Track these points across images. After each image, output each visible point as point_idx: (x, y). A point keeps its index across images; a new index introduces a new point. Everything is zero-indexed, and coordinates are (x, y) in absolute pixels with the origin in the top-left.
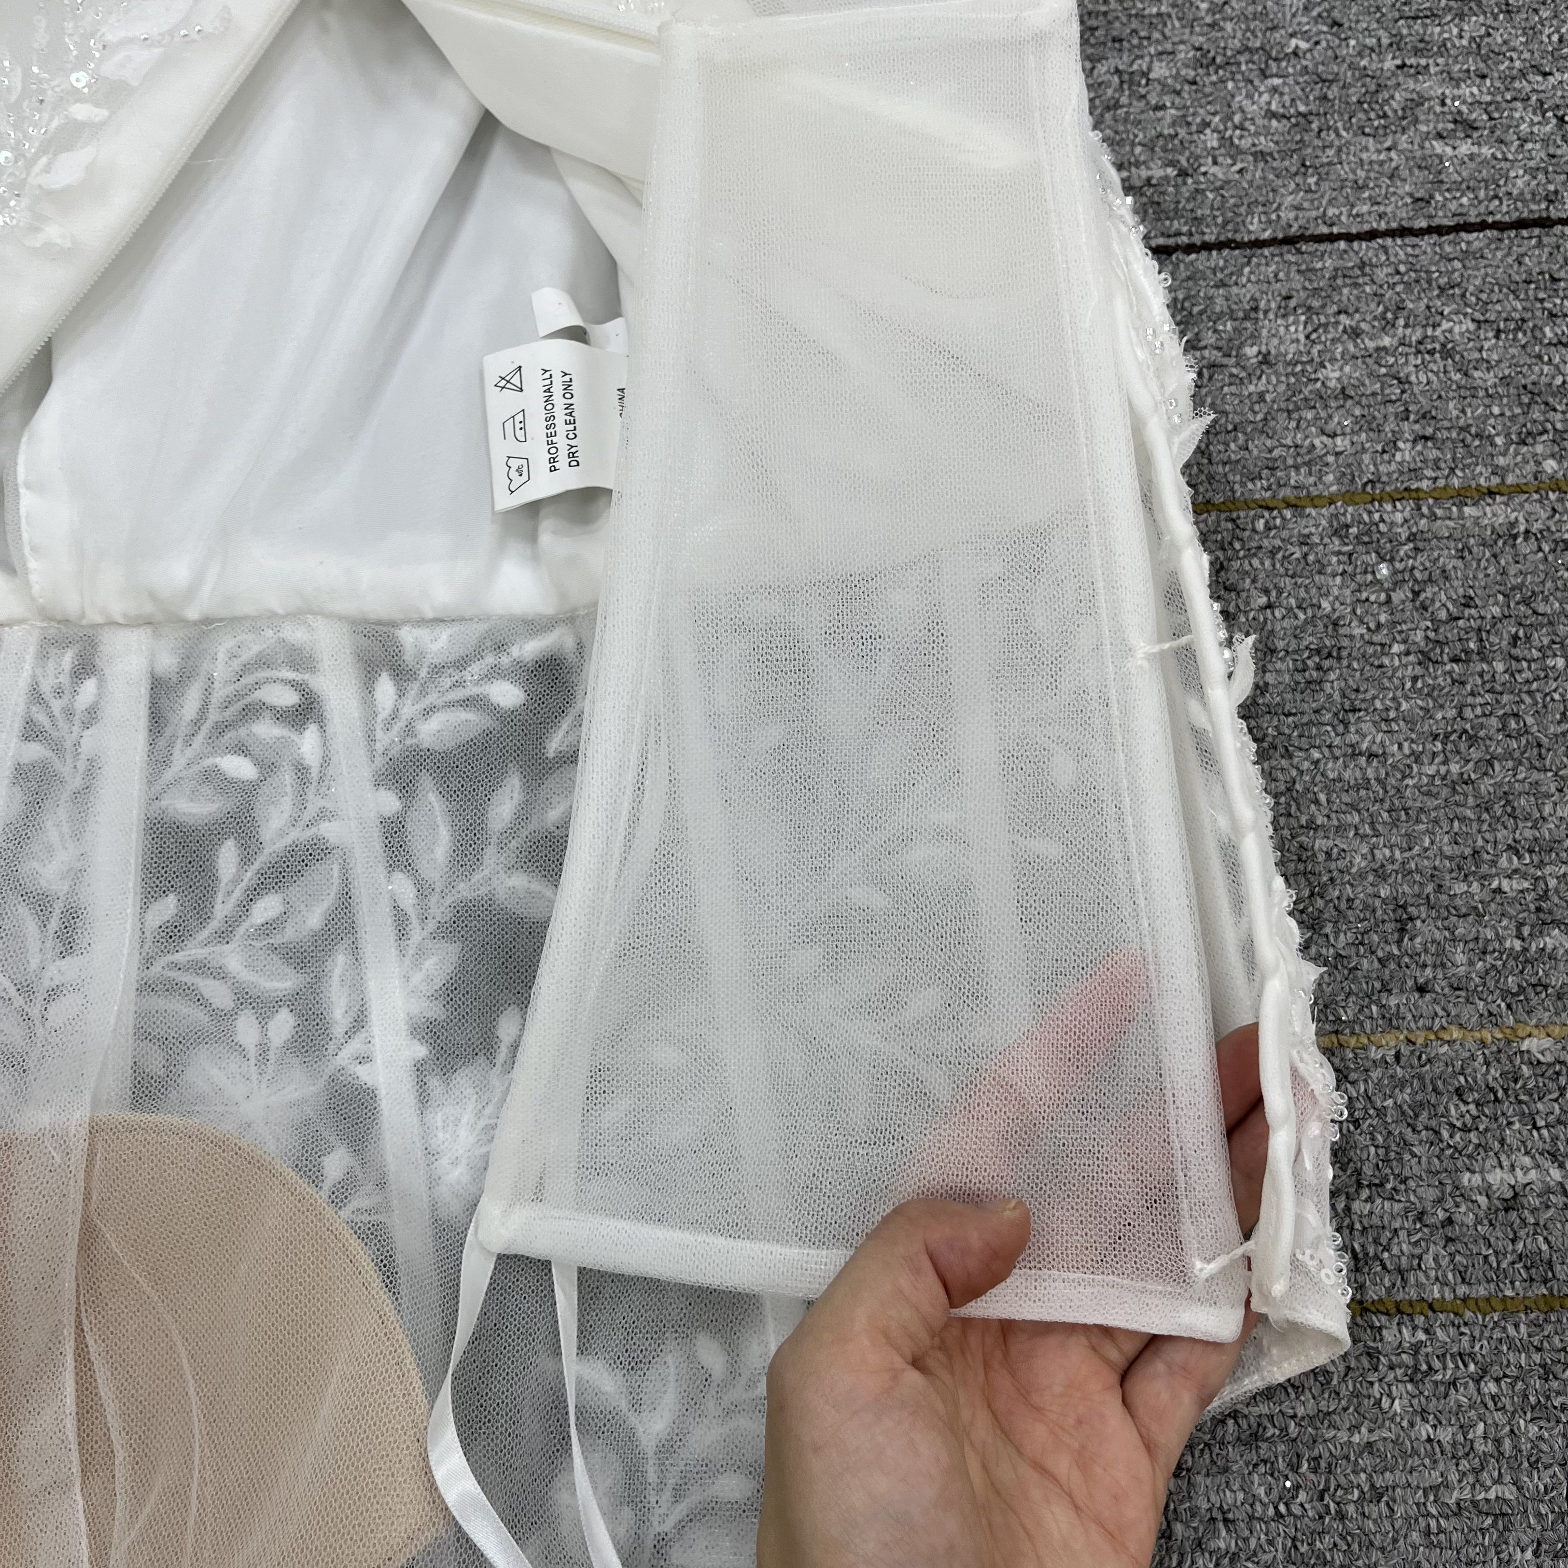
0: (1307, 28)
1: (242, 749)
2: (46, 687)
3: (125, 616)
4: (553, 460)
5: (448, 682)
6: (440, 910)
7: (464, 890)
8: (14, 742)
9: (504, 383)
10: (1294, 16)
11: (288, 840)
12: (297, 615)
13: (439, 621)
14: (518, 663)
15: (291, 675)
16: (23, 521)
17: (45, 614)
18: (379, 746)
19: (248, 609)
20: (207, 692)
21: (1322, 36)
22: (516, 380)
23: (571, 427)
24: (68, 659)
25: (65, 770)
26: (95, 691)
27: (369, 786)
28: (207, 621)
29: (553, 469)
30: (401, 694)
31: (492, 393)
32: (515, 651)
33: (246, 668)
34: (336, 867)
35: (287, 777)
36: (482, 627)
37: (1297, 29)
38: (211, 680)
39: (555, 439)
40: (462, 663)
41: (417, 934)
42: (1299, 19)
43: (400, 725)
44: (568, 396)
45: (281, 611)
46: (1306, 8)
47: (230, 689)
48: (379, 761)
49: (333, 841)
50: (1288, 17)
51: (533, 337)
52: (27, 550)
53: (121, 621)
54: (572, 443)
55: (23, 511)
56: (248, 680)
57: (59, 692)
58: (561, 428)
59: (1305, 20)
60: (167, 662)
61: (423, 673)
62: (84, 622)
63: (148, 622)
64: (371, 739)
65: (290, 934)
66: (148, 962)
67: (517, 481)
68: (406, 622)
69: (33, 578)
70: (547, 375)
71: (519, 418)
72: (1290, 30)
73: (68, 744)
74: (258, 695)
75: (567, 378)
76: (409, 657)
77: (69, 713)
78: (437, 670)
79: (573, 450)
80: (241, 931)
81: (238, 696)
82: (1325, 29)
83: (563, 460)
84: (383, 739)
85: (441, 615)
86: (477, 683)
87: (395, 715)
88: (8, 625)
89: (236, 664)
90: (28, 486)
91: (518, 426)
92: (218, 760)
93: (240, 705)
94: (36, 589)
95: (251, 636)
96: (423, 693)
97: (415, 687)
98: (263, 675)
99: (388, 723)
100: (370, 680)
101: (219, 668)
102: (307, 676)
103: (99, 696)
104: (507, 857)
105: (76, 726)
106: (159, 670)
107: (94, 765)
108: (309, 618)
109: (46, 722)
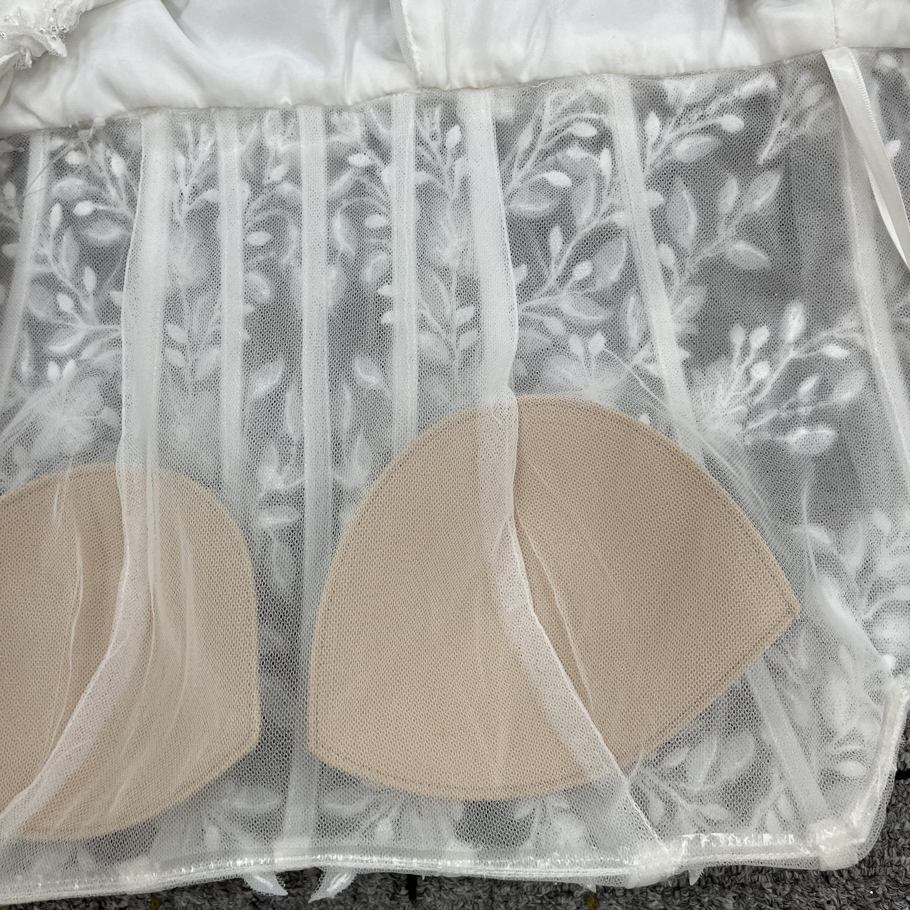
1: (557, 166)
2: (426, 135)
3: (478, 83)
5: (696, 117)
6: (692, 266)
7: (708, 252)
8: (413, 170)
11: (593, 225)
12: (598, 75)
13: (687, 74)
14: (738, 101)
15: (594, 116)
16: (406, 18)
17: (420, 84)
18: (648, 162)
19: (568, 72)
20: (538, 130)
24: (438, 114)
25: (447, 186)
26: (460, 135)
27: (643, 187)
28: (535, 82)
30: (663, 126)
32: (736, 93)
33: (566, 112)
34: (624, 242)
35: (592, 184)
36: (714, 77)
38: (540, 121)
40: (705, 103)
41: (677, 281)
43: (662, 147)
45: (588, 72)
47: (551, 128)
48: (648, 171)
49: (620, 225)
52: (410, 38)
53: (474, 85)
55: (405, 11)
56: (565, 119)
57: (433, 137)
60: (508, 112)
61: (680, 111)
62: (448, 88)
63: (491, 86)
64: (643, 156)
65: (600, 285)
68: (668, 76)
69: (416, 57)
73: (445, 170)
74: (570, 130)
76: (671, 100)
77: (443, 148)
78: (690, 108)
80: (568, 285)
81: (557, 132)
84: (652, 157)
85: (689, 70)
86: (713, 116)
87: (660, 139)
88: (395, 93)
89: (559, 110)
92: (546, 175)
93: (557, 138)
94: (418, 65)
95: (569, 90)
96: (678, 124)
97: (674, 120)
98: (573, 116)
99: (655, 146)
100: (642, 118)
101: (547, 111)
102: (602, 116)
103: (463, 138)
104: (732, 231)
105: (449, 159)
106: (500, 118)
107: (465, 182)
108: (605, 76)
109: (428, 157)
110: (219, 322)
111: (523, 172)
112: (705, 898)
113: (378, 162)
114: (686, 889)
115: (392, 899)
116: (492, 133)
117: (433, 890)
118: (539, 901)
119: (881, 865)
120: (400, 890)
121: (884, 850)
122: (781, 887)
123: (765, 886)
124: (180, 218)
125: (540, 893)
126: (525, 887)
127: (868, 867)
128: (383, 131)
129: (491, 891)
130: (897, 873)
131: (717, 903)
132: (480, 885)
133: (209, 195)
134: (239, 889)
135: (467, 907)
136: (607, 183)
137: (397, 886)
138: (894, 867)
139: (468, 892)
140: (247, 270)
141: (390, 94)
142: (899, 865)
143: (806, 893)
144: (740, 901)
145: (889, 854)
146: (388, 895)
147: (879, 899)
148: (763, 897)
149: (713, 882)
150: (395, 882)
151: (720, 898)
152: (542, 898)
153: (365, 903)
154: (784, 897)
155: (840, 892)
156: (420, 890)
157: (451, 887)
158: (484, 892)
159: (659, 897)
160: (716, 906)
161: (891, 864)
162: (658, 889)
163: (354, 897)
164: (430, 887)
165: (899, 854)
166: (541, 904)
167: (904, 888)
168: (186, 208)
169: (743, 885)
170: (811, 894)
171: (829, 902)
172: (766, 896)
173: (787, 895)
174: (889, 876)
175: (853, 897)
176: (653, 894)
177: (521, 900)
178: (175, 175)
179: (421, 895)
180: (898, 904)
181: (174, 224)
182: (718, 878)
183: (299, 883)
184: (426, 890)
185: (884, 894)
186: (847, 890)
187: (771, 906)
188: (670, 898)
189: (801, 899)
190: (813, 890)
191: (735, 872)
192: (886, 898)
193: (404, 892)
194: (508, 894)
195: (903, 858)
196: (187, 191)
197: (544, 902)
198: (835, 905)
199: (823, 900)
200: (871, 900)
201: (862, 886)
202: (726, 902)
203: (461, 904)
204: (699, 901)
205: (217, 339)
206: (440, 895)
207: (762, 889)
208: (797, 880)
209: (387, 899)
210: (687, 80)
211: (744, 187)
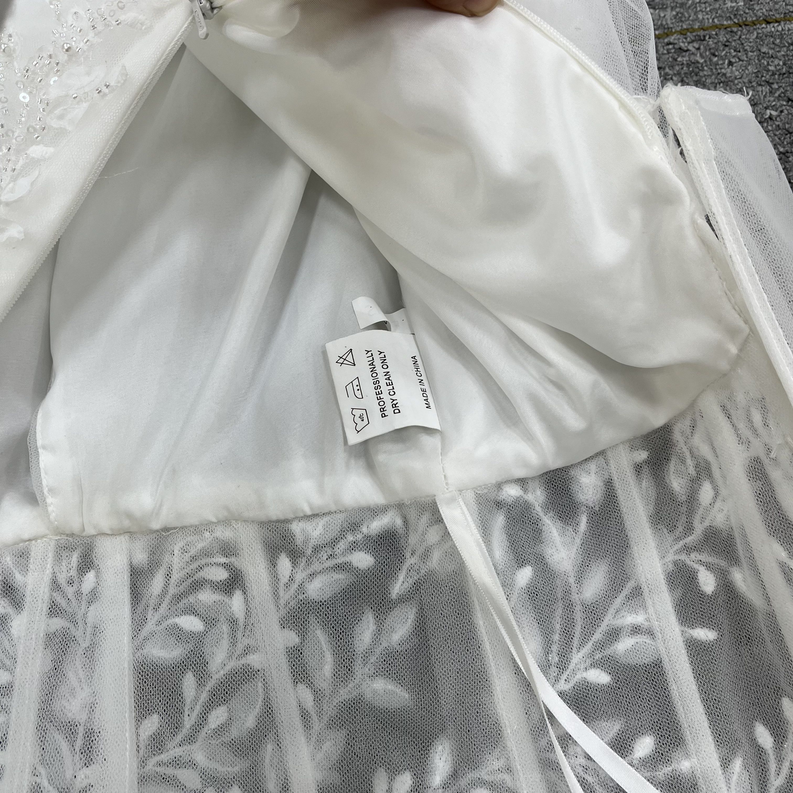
0: (774, 103)
1: (193, 611)
2: (62, 579)
3: (111, 529)
4: (383, 410)
5: (325, 556)
6: (331, 709)
8: (44, 617)
9: (342, 361)
10: (765, 96)
11: (228, 668)
12: (225, 522)
13: (315, 516)
14: (368, 537)
15: (223, 560)
16: (42, 471)
17: (58, 531)
18: (282, 602)
20: (168, 576)
21: (784, 107)
22: (350, 358)
23: (391, 387)
24: (75, 558)
25: (78, 634)
26: (95, 580)
27: (276, 627)
28: (166, 529)
29: (384, 416)
30: (294, 565)
31: (335, 368)
32: (365, 530)
33: (194, 558)
34: (260, 684)
35: (225, 628)
36: (341, 517)
37: (769, 104)
38: (170, 567)
39: (382, 396)
40: (334, 543)
41: (317, 724)
42: (768, 99)
43: (295, 586)
44: (385, 367)
45: (214, 520)
46: (771, 92)
47: (183, 573)
48: (283, 610)
49: (257, 666)
50: (762, 98)
51: (356, 329)
52: (46, 491)
53: (109, 532)
54: (393, 397)
55: (42, 465)
56: (195, 565)
57: (71, 583)
58: (385, 389)
59: (772, 99)
60: (141, 557)
61: (309, 552)
62: (84, 534)
63: (126, 532)
64: (276, 596)
65: (234, 732)
66: (143, 763)
67: (361, 424)
68: (295, 519)
69: (50, 509)
70: (369, 354)
71: (356, 383)
72: (765, 105)
73: (79, 617)
74: (201, 574)
75: (382, 355)
76: (298, 542)
77: (78, 594)
78: (317, 549)
79: (395, 402)
80: (203, 734)
81: (189, 576)
82: (785, 103)
83: (389, 410)
84: (285, 596)
85: (316, 512)
86: (343, 554)
87: (291, 579)
88: (34, 540)
89: (187, 557)
90: (44, 447)
91: (356, 388)
92: (178, 619)
93: (190, 581)
94: (52, 515)
95: (196, 537)
96: (309, 563)
97: (303, 560)
98: (203, 561)
99: (287, 586)
100: (272, 560)
101: (176, 559)
102: (233, 559)
103: (97, 583)
104: (368, 669)
105: (84, 603)
106: (135, 562)
107: (96, 631)
108: (232, 523)
109: (63, 603)
111: (157, 617)
113: (10, 610)
116: (126, 579)
128: (18, 578)
136: (241, 627)
141: (30, 540)
210: (317, 520)
211: (380, 622)
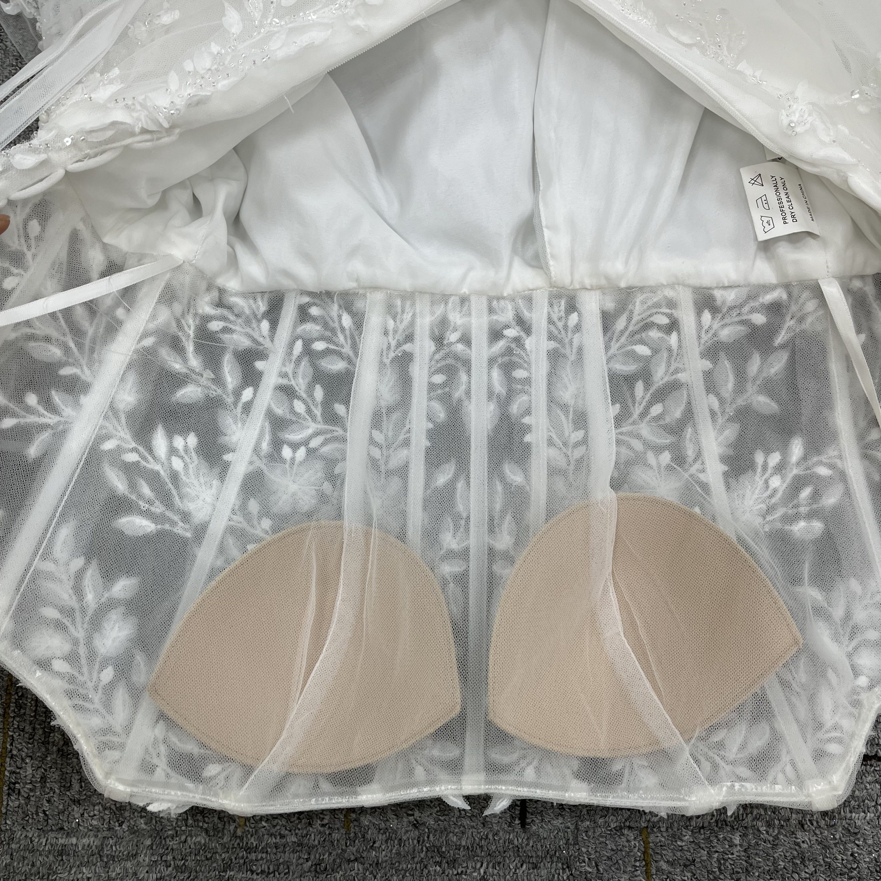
1: (642, 342)
2: (554, 317)
3: (592, 286)
4: (784, 219)
5: (735, 314)
6: (730, 411)
7: (740, 402)
8: (545, 340)
9: (753, 182)
11: (663, 381)
12: (672, 286)
13: (730, 287)
14: (763, 305)
15: (668, 311)
16: (547, 243)
17: (554, 285)
18: (703, 341)
19: (652, 283)
20: (629, 319)
22: (760, 180)
23: (790, 203)
24: (563, 304)
25: (568, 351)
26: (577, 318)
27: (698, 357)
28: (630, 288)
29: (785, 223)
30: (713, 318)
31: (748, 186)
32: (761, 300)
33: (649, 308)
34: (684, 392)
35: (665, 355)
36: (747, 289)
38: (631, 312)
39: (783, 209)
40: (741, 306)
41: (720, 420)
43: (712, 332)
44: (785, 189)
45: (665, 284)
47: (640, 318)
48: (702, 347)
49: (683, 380)
51: (764, 159)
52: (549, 256)
53: (589, 287)
54: (792, 211)
55: (546, 239)
56: (649, 313)
57: (560, 319)
58: (785, 204)
60: (610, 305)
61: (725, 310)
62: (571, 288)
63: (600, 288)
64: (699, 337)
65: (667, 420)
67: (768, 227)
68: (717, 287)
69: (552, 269)
70: (774, 179)
71: (764, 198)
73: (567, 341)
74: (652, 319)
75: (783, 180)
76: (719, 303)
77: (566, 327)
78: (731, 308)
79: (793, 214)
80: (647, 418)
81: (643, 320)
83: (789, 218)
84: (705, 338)
85: (731, 284)
86: (747, 314)
87: (710, 327)
88: (536, 289)
89: (645, 307)
90: (547, 227)
91: (765, 202)
92: (634, 347)
93: (642, 323)
94: (553, 274)
95: (652, 294)
96: (723, 318)
97: (720, 316)
98: (655, 311)
99: (707, 331)
100: (699, 313)
101: (637, 308)
102: (673, 311)
103: (580, 321)
104: (756, 388)
105: (569, 334)
106: (605, 309)
107: (580, 350)
108: (676, 286)
109: (556, 332)
110: (409, 431)
111: (619, 344)
112: (720, 835)
113: (522, 334)
114: (708, 828)
115: (510, 826)
116: (599, 319)
117: (537, 821)
118: (609, 832)
119: (839, 819)
120: (515, 820)
121: (841, 808)
122: (771, 830)
123: (761, 829)
124: (387, 361)
125: (610, 827)
126: (599, 823)
127: (830, 819)
128: (526, 314)
129: (577, 824)
130: (849, 825)
131: (728, 839)
132: (569, 820)
133: (407, 347)
134: (405, 814)
135: (560, 834)
136: (675, 354)
137: (513, 817)
138: (847, 821)
139: (561, 824)
140: (430, 399)
141: (532, 290)
142: (850, 819)
143: (788, 835)
144: (744, 838)
145: (844, 812)
146: (506, 823)
147: (837, 841)
148: (760, 836)
149: (727, 825)
150: (511, 815)
151: (730, 836)
152: (611, 830)
153: (491, 828)
154: (773, 837)
155: (810, 836)
156: (528, 821)
157: (549, 820)
158: (572, 824)
159: (690, 833)
160: (728, 841)
161: (846, 819)
162: (689, 828)
163: (483, 824)
164: (535, 819)
165: (851, 812)
166: (610, 834)
167: (854, 835)
168: (392, 355)
169: (746, 827)
170: (791, 836)
171: (803, 842)
172: (762, 835)
173: (776, 835)
174: (844, 826)
175: (820, 839)
176: (686, 831)
177: (596, 831)
178: (386, 333)
179: (529, 824)
180: (849, 845)
181: (382, 365)
182: (729, 822)
183: (446, 813)
184: (533, 820)
185: (840, 838)
186: (815, 834)
187: (765, 842)
188: (697, 834)
189: (785, 838)
190: (793, 833)
191: (741, 819)
192: (842, 841)
193: (517, 822)
194: (588, 827)
195: (854, 814)
196: (393, 343)
197: (612, 833)
198: (807, 844)
199: (799, 840)
200: (831, 842)
201: (826, 832)
202: (735, 839)
203: (556, 832)
204: (717, 837)
205: (407, 443)
206: (542, 825)
207: (759, 830)
208: (782, 826)
209: (506, 826)
210: (729, 290)
211: (764, 360)
